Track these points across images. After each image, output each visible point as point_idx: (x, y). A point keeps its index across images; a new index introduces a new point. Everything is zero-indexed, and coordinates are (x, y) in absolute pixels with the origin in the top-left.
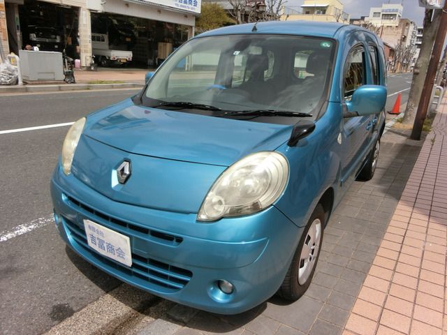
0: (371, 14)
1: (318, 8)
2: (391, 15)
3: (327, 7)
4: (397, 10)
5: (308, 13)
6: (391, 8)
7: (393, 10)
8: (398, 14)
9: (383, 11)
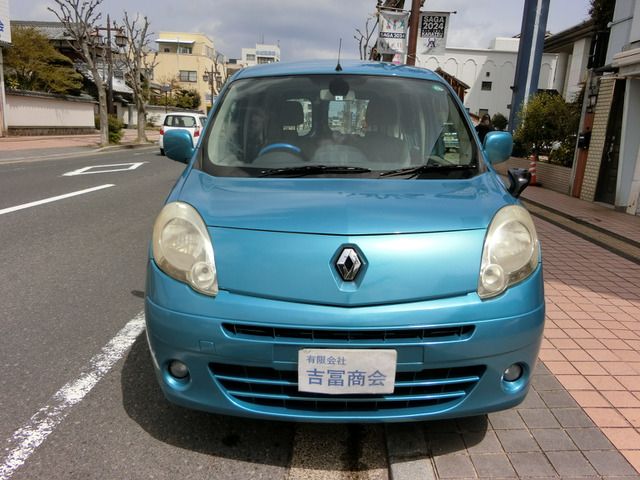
0: (244, 57)
1: (182, 44)
2: (268, 59)
3: (193, 44)
4: (274, 53)
5: (167, 51)
6: (268, 50)
7: (270, 53)
8: (276, 57)
9: (257, 53)
